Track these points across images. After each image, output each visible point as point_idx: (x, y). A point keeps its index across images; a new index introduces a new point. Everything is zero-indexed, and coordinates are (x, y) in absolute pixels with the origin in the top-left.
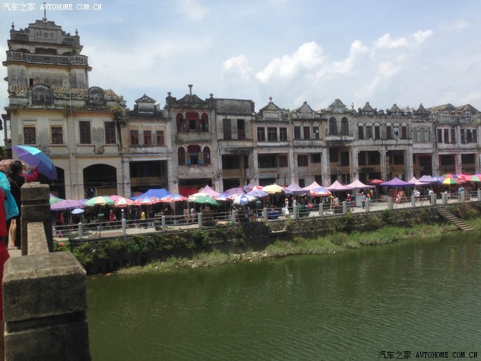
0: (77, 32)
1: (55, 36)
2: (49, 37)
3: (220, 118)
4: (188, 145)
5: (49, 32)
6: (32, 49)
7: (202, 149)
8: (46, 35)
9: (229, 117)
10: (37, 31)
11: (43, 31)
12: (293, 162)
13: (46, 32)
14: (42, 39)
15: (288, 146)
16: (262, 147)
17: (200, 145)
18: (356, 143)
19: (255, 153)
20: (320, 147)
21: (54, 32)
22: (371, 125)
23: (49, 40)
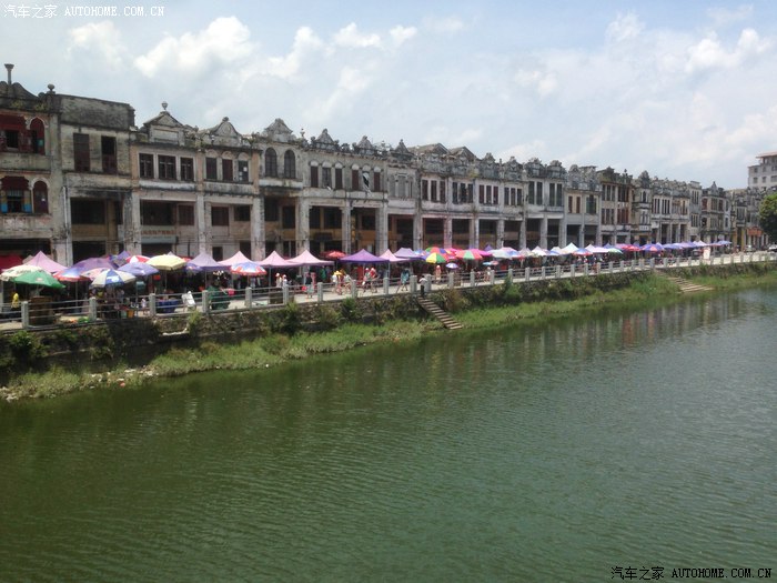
3: (69, 131)
4: (2, 176)
7: (32, 184)
9: (85, 131)
12: (202, 217)
15: (195, 190)
17: (27, 177)
18: (306, 193)
19: (136, 198)
20: (250, 195)
22: (329, 165)
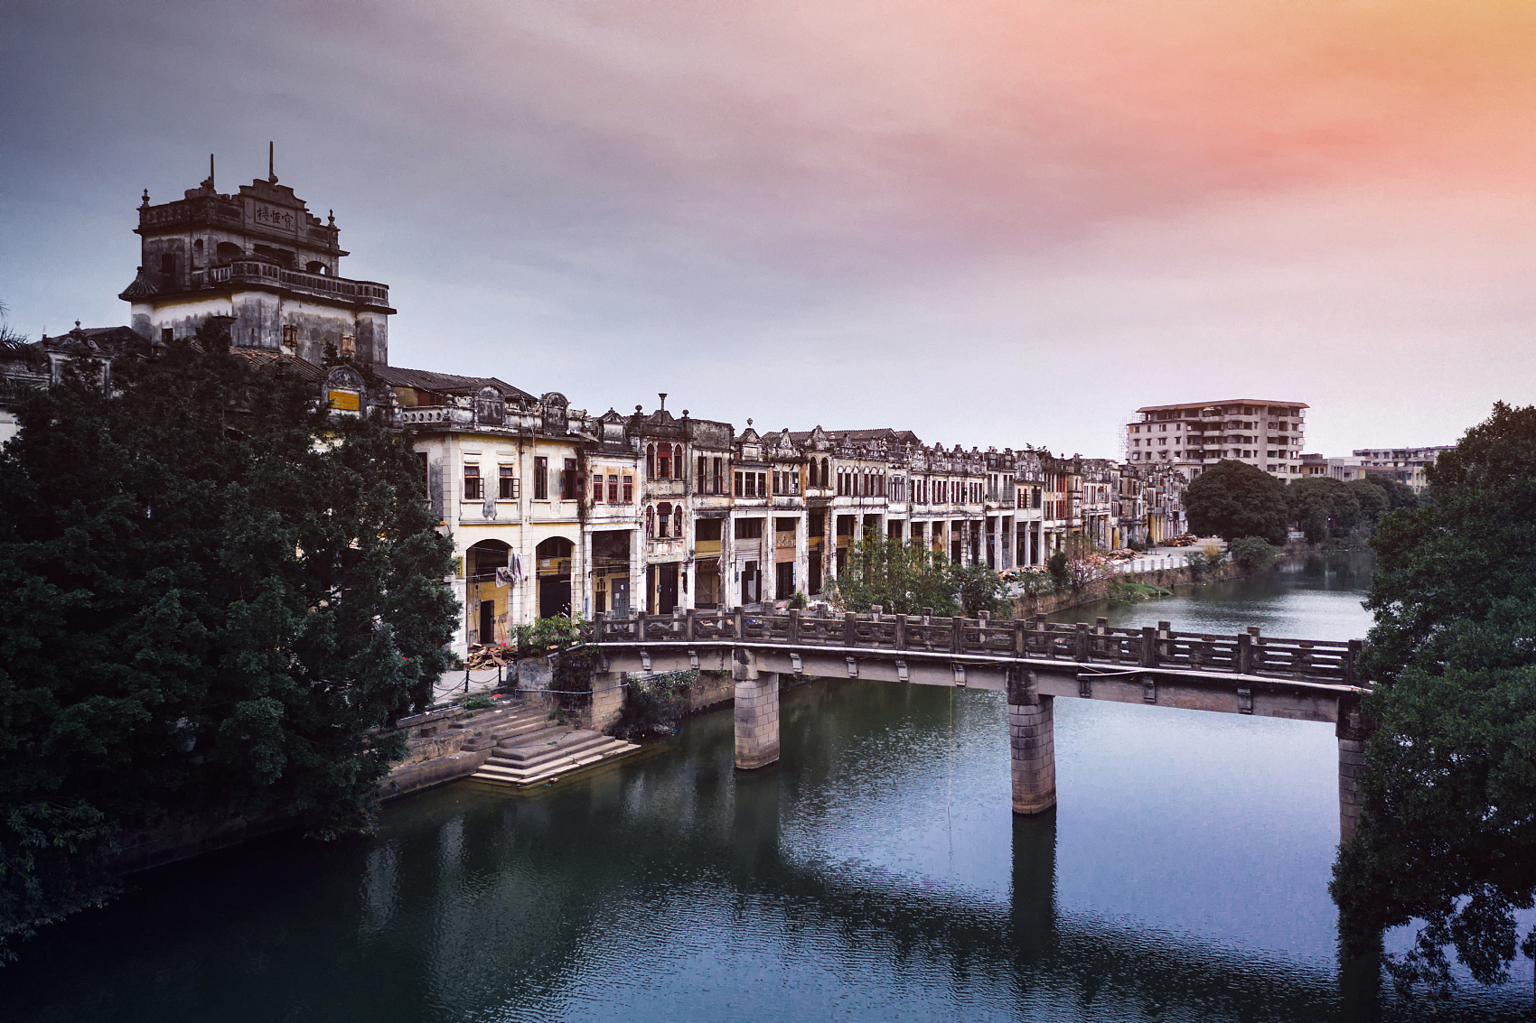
0: (331, 219)
1: (293, 221)
2: (282, 223)
3: (696, 454)
4: (658, 502)
5: (283, 211)
6: (249, 247)
7: (674, 508)
8: (276, 217)
9: (705, 454)
10: (259, 205)
11: (271, 208)
13: (277, 210)
14: (267, 227)
15: (766, 506)
16: (741, 507)
17: (671, 501)
18: (837, 501)
19: (734, 515)
20: (798, 507)
21: (292, 213)
22: (850, 472)
23: (281, 229)
